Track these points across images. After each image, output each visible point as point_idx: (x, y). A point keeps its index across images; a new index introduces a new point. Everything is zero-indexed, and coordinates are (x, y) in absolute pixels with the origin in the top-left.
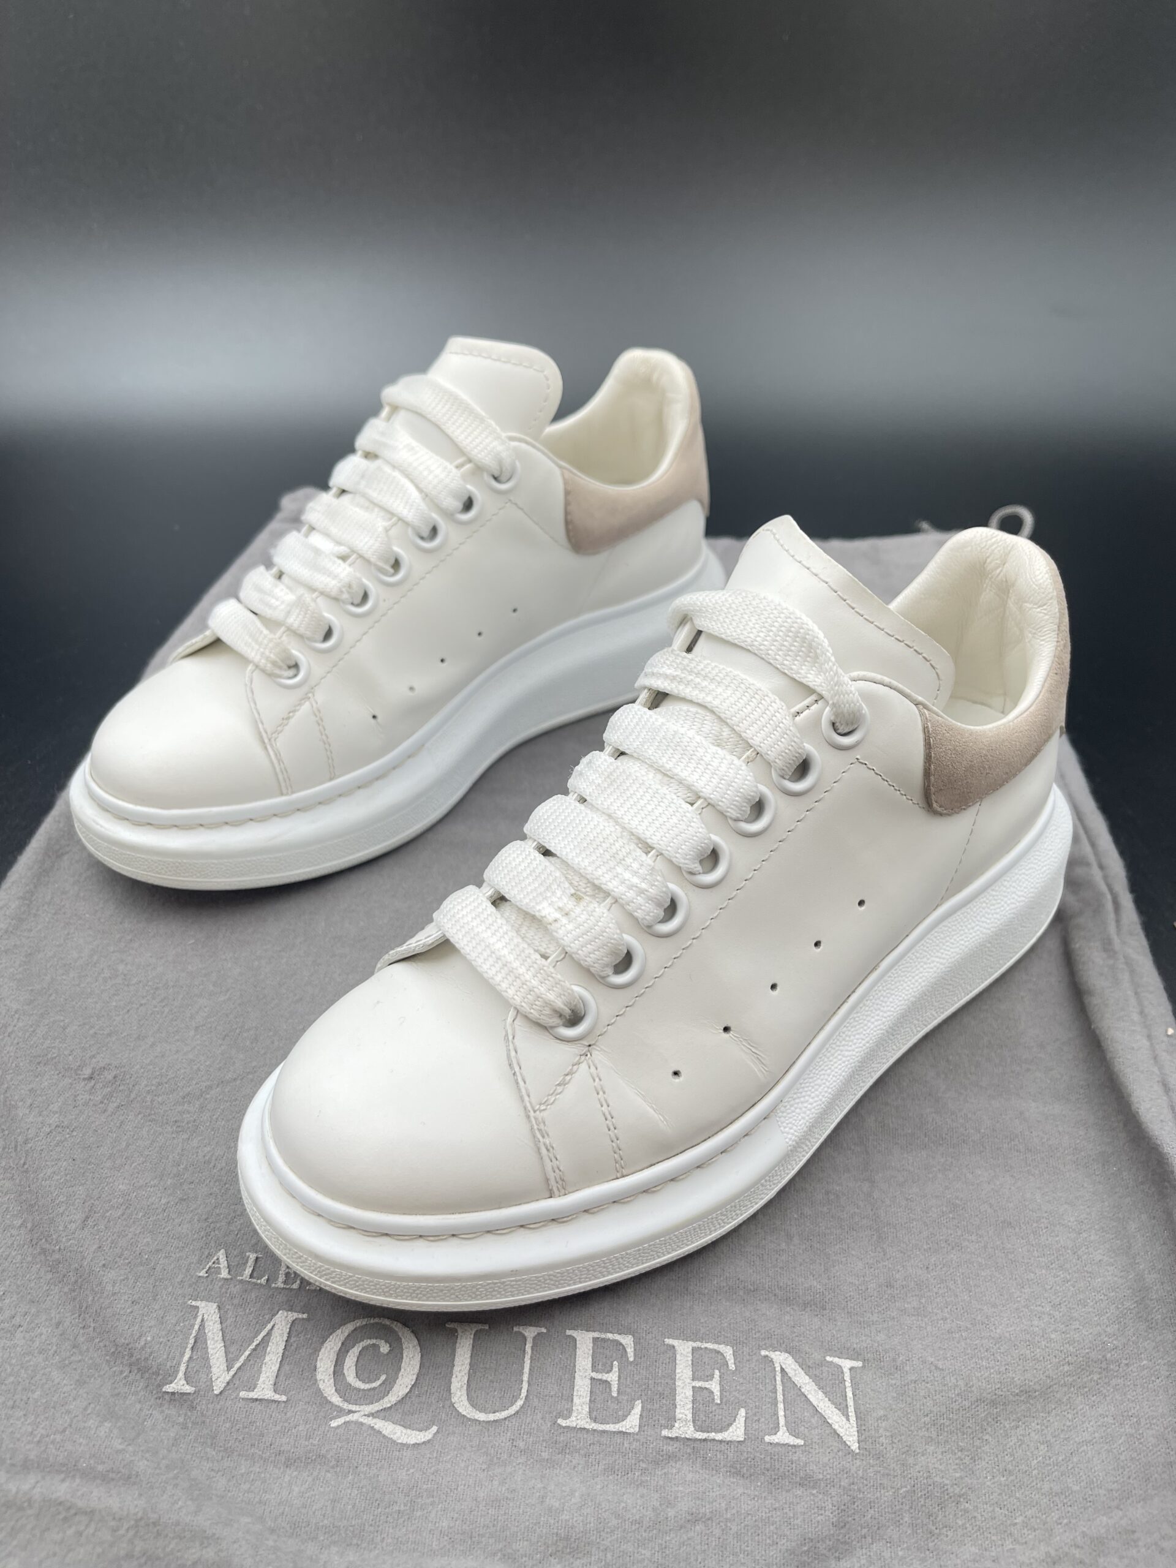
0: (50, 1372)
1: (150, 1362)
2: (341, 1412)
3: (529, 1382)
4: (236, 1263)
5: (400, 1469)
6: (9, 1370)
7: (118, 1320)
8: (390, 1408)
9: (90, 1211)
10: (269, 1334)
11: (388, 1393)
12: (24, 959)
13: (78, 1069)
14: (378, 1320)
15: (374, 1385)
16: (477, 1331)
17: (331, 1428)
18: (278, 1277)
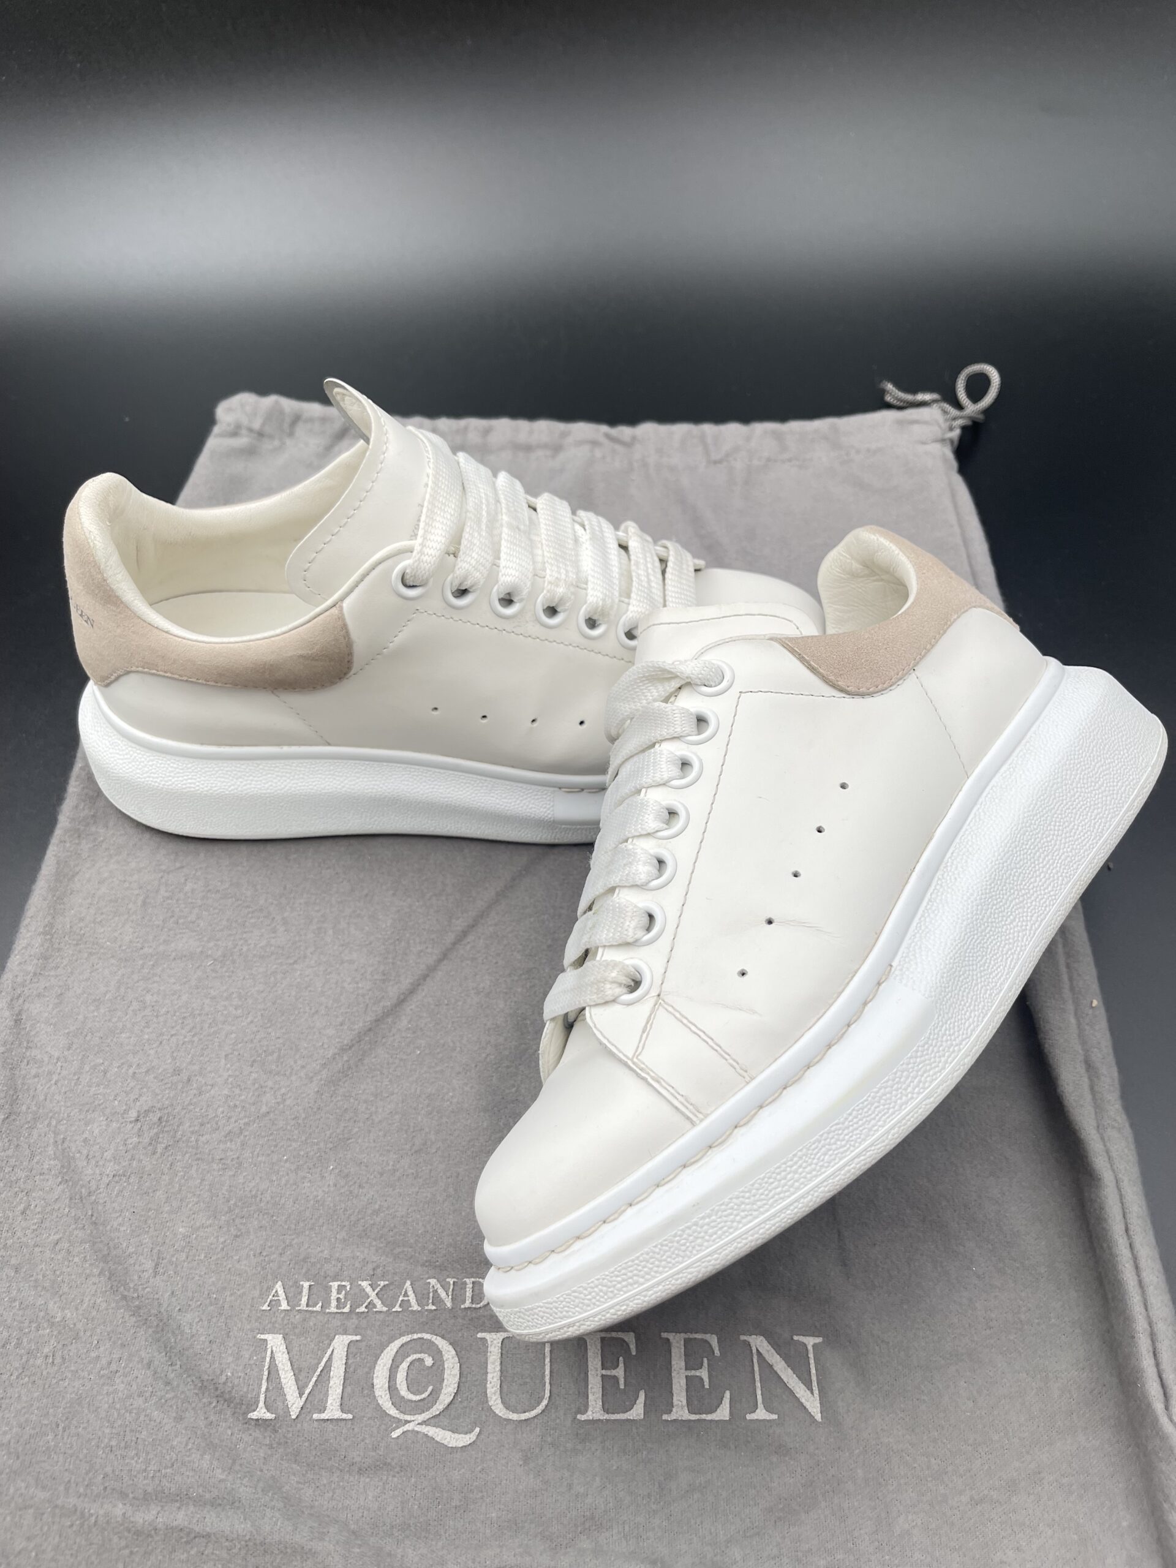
0: (151, 1413)
1: (233, 1393)
2: (400, 1423)
3: (550, 1384)
4: (293, 1294)
5: (452, 1470)
7: (200, 1358)
8: (439, 1414)
9: (159, 1258)
10: (330, 1359)
11: (436, 1402)
13: (124, 1113)
14: (419, 1335)
15: (423, 1396)
16: (503, 1339)
17: (394, 1438)
18: (330, 1303)
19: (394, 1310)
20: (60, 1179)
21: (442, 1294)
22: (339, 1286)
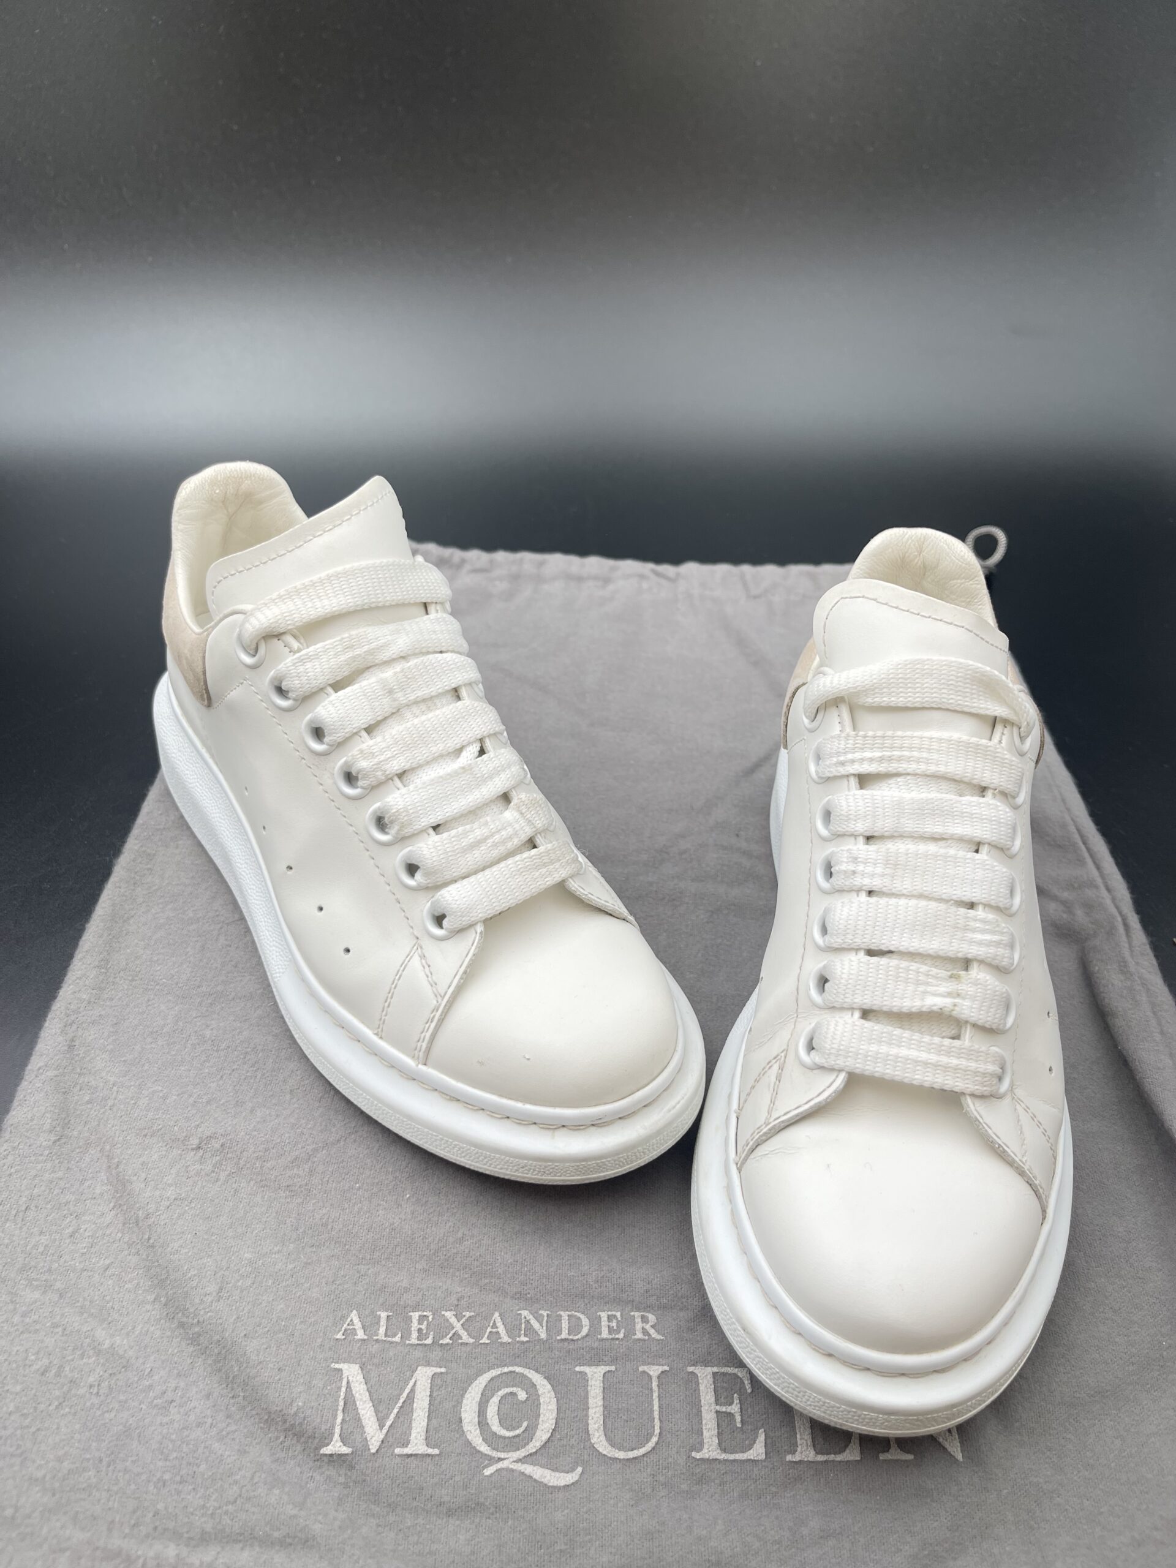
0: (211, 1445)
1: (304, 1426)
2: (493, 1460)
3: (660, 1419)
4: (369, 1323)
5: (555, 1511)
6: (171, 1446)
7: (267, 1388)
8: (536, 1453)
9: (222, 1282)
10: (413, 1391)
11: (532, 1439)
12: (111, 1029)
13: (185, 1139)
14: (511, 1369)
15: (518, 1432)
16: (605, 1373)
17: (486, 1476)
18: (411, 1334)
19: (481, 1342)
20: (112, 1205)
21: (535, 1325)
22: (420, 1316)
